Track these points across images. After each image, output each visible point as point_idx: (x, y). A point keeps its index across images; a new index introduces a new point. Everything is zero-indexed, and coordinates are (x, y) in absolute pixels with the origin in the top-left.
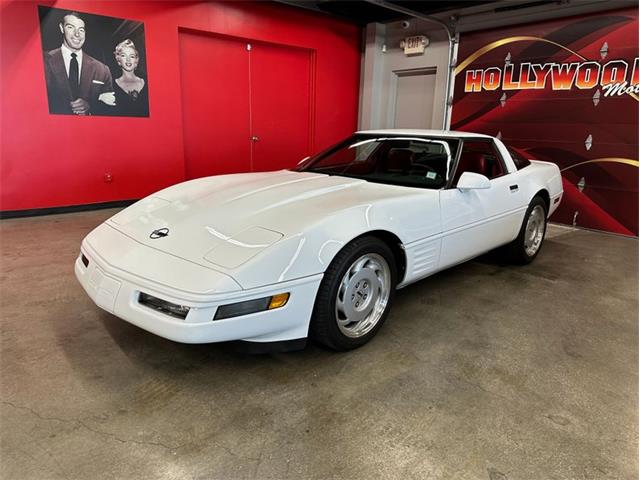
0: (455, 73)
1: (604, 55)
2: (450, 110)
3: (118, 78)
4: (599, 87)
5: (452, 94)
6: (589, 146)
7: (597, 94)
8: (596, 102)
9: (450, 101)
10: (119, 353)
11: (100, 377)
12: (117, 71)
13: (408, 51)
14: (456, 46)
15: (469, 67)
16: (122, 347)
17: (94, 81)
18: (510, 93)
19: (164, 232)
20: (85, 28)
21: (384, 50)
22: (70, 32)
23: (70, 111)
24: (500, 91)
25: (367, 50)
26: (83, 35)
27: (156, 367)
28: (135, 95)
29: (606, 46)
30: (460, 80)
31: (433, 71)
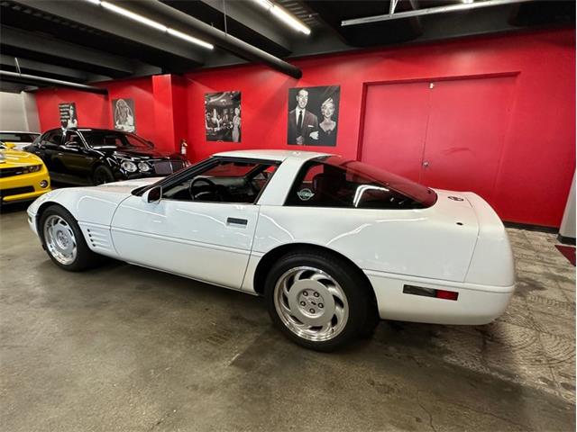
3: (321, 122)
17: (309, 126)
20: (308, 96)
22: (301, 99)
26: (306, 100)
28: (330, 133)
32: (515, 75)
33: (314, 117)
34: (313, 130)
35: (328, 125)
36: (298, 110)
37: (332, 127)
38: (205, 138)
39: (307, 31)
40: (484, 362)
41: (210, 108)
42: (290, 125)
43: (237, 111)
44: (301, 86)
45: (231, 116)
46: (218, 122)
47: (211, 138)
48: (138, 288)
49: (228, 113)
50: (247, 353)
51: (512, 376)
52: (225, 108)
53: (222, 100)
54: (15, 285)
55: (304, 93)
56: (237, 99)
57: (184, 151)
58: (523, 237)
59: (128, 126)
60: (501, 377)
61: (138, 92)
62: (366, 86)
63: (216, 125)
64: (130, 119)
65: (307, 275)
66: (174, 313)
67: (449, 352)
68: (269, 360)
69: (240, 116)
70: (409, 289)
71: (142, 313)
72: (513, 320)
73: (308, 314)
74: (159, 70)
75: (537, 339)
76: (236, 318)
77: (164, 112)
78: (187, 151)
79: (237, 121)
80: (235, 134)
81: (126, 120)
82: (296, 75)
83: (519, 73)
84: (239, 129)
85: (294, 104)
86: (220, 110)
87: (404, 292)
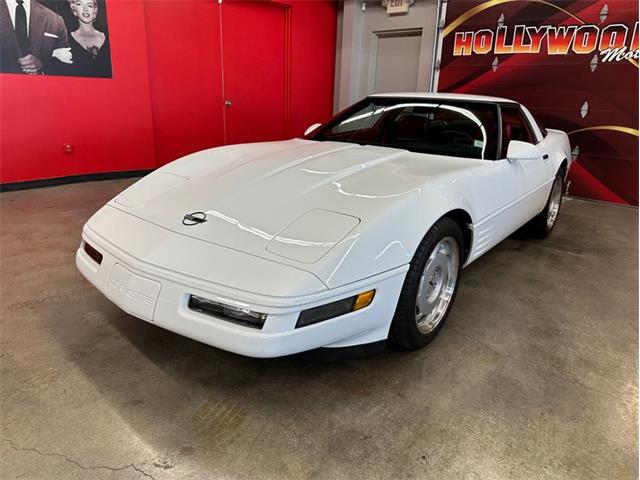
0: (443, 35)
1: (603, 18)
2: (437, 74)
3: (75, 30)
4: (597, 52)
5: (439, 57)
6: (584, 114)
7: (595, 60)
8: (594, 67)
9: (438, 65)
10: (151, 367)
11: (139, 402)
12: (73, 22)
13: (391, 10)
14: (445, 5)
15: (458, 29)
16: (151, 358)
17: (46, 34)
18: (502, 57)
19: (201, 217)
21: (364, 8)
23: (19, 69)
24: (491, 55)
25: (346, 8)
27: (206, 383)
28: (95, 52)
29: (605, 9)
30: (449, 43)
31: (418, 32)
35: (90, 38)
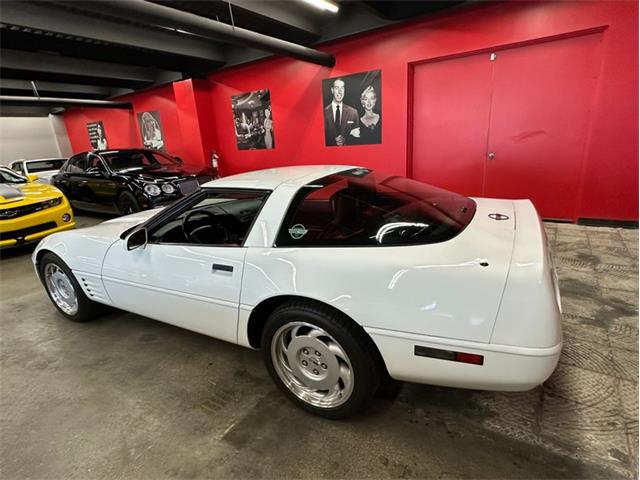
3: (362, 116)
12: (362, 112)
17: (348, 122)
20: (345, 86)
22: (336, 91)
23: (335, 144)
26: (343, 91)
28: (373, 128)
32: (602, 29)
33: (354, 111)
34: (353, 127)
35: (371, 119)
36: (334, 105)
37: (375, 121)
38: (236, 147)
39: (334, 9)
40: (537, 429)
41: (238, 112)
42: (327, 123)
43: (267, 113)
44: (336, 76)
45: (262, 118)
46: (248, 127)
47: (243, 146)
48: (142, 339)
49: (258, 117)
50: (244, 423)
51: (571, 448)
52: (254, 110)
53: (250, 102)
54: (17, 342)
55: (340, 84)
56: (266, 98)
57: (215, 164)
58: (618, 238)
59: (156, 141)
60: (557, 450)
61: (162, 102)
62: (412, 66)
63: (246, 132)
64: (158, 133)
65: (304, 331)
66: (173, 371)
67: (491, 415)
68: (267, 432)
69: (271, 118)
70: (421, 351)
71: (139, 372)
72: (587, 363)
73: (310, 375)
74: (179, 75)
75: (614, 390)
76: (241, 374)
77: (190, 123)
78: (218, 164)
79: (268, 124)
80: (268, 139)
81: (154, 135)
82: (328, 63)
83: (607, 26)
84: (272, 133)
85: (329, 98)
86: (249, 113)
87: (416, 354)
